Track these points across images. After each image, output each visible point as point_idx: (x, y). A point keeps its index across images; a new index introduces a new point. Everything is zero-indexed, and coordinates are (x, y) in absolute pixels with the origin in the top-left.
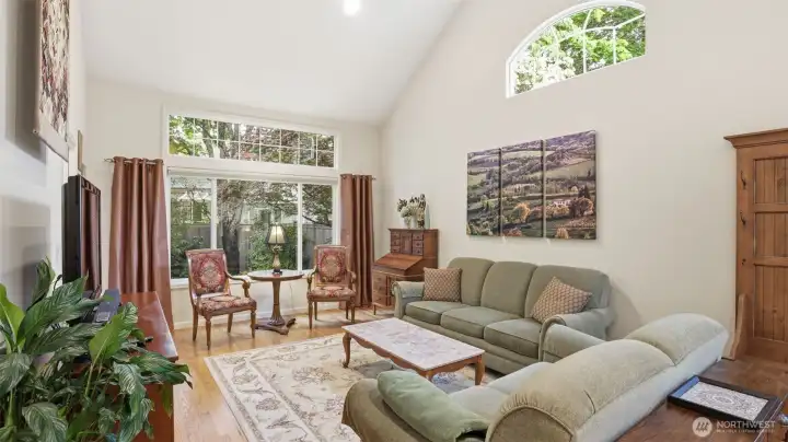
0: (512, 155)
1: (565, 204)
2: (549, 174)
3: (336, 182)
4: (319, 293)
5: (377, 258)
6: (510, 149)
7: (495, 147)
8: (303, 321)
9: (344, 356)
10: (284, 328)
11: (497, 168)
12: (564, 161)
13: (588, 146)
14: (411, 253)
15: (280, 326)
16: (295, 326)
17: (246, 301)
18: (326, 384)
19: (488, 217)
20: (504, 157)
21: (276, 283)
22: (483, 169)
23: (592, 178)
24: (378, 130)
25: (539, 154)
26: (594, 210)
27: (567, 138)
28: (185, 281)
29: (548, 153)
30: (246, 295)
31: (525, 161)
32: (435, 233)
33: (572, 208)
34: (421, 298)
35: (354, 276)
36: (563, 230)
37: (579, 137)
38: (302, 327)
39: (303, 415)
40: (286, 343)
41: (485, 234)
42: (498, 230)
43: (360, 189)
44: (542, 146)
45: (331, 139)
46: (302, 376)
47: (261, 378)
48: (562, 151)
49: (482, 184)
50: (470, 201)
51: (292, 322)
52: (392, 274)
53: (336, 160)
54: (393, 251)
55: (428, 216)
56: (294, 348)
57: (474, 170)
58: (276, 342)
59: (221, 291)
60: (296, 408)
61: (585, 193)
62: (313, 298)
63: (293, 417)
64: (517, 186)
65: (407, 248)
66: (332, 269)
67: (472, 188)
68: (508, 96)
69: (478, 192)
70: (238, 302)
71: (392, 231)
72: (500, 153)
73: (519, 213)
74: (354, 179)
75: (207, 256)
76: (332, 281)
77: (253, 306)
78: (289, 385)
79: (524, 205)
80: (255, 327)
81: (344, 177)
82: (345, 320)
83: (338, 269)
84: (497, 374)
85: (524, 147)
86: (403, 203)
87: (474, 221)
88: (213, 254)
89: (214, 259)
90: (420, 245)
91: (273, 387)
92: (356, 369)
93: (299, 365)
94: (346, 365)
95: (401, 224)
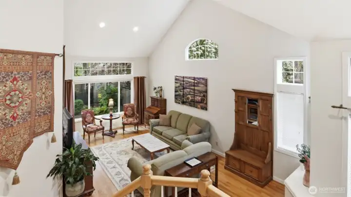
0: (186, 79)
1: (200, 98)
2: (196, 88)
3: (132, 80)
4: (126, 122)
5: (147, 106)
6: (186, 78)
7: (182, 75)
8: (120, 131)
9: (132, 146)
10: (113, 135)
11: (182, 82)
12: (199, 85)
13: (205, 82)
14: (157, 107)
15: (112, 134)
16: (117, 134)
17: (101, 127)
18: (126, 155)
19: (180, 98)
20: (185, 79)
21: (111, 120)
22: (179, 82)
23: (206, 92)
24: (148, 59)
25: (193, 81)
26: (207, 102)
27: (200, 78)
28: (81, 119)
29: (196, 82)
30: (101, 125)
31: (190, 82)
32: (165, 100)
33: (201, 100)
34: (158, 125)
35: (138, 115)
36: (199, 106)
37: (203, 79)
38: (120, 134)
39: (119, 165)
40: (114, 141)
41: (179, 103)
42: (183, 103)
43: (140, 82)
44: (194, 79)
45: (130, 64)
46: (120, 153)
47: (107, 154)
48: (199, 82)
49: (179, 87)
50: (176, 92)
51: (116, 132)
52: (151, 115)
53: (132, 72)
54: (152, 105)
55: (163, 94)
56: (117, 143)
57: (176, 81)
58: (111, 141)
59: (92, 123)
60: (118, 163)
61: (204, 96)
62: (124, 124)
63: (117, 166)
64: (188, 90)
65: (156, 105)
66: (129, 112)
67: (176, 87)
68: (186, 59)
69: (177, 89)
70: (98, 128)
71: (152, 98)
72: (183, 78)
73: (188, 98)
74: (138, 78)
75: (88, 112)
76: (130, 117)
77: (103, 128)
78: (115, 156)
79: (189, 96)
80: (103, 135)
81: (135, 78)
82: (135, 130)
83: (132, 112)
84: (174, 150)
85: (189, 78)
86: (155, 89)
87: (177, 98)
88: (89, 111)
89: (90, 112)
90: (160, 103)
91: (111, 157)
92: (136, 150)
93: (119, 149)
94: (133, 149)
95: (154, 95)
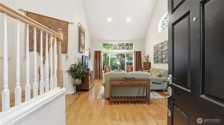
3: (133, 53)
6: (158, 44)
11: (157, 49)
12: (164, 47)
19: (156, 60)
20: (158, 46)
32: (150, 63)
36: (164, 61)
37: (166, 42)
41: (156, 63)
43: (138, 54)
44: (162, 43)
45: (132, 44)
48: (164, 45)
49: (155, 52)
53: (133, 48)
54: (144, 67)
66: (130, 70)
68: (159, 32)
73: (159, 58)
74: (137, 52)
79: (160, 56)
81: (135, 52)
85: (160, 44)
86: (145, 57)
89: (108, 67)
